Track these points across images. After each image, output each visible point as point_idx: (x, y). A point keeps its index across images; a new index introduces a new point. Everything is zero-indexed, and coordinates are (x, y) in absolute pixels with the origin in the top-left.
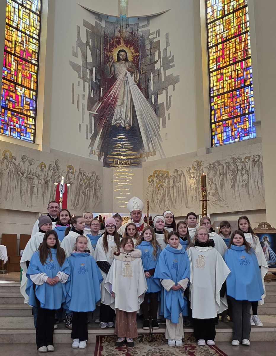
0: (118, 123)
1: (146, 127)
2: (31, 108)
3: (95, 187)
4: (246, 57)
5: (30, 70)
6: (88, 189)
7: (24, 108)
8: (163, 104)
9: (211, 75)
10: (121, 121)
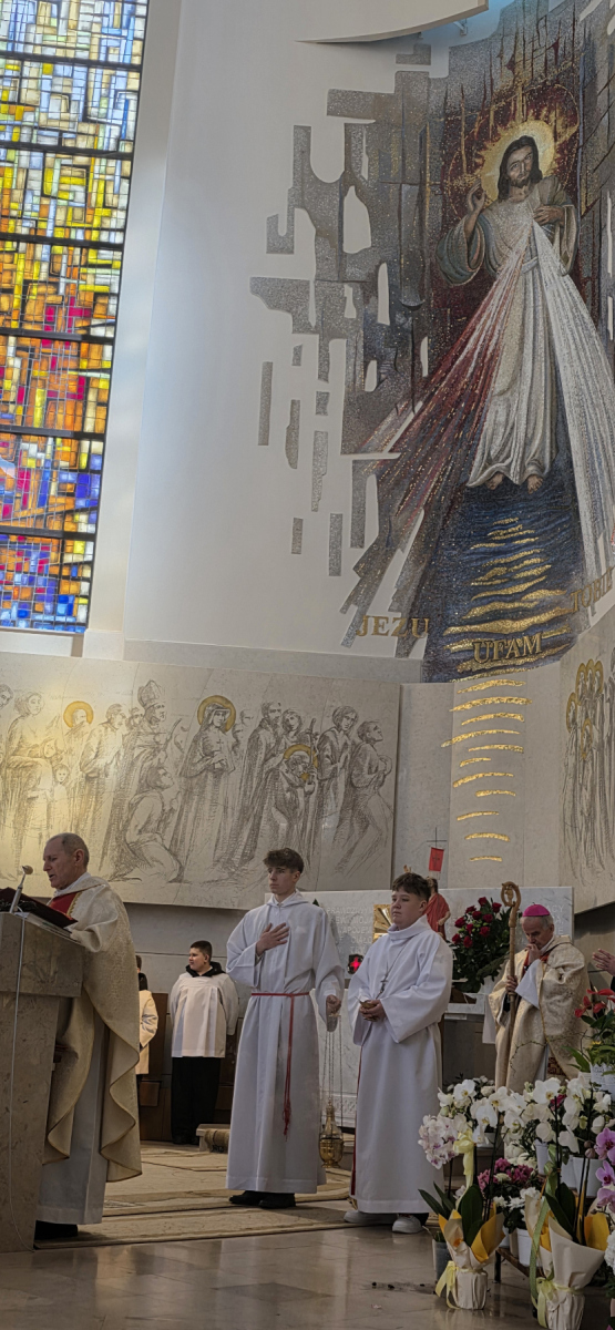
0: (498, 473)
3: (350, 775)
10: (507, 462)
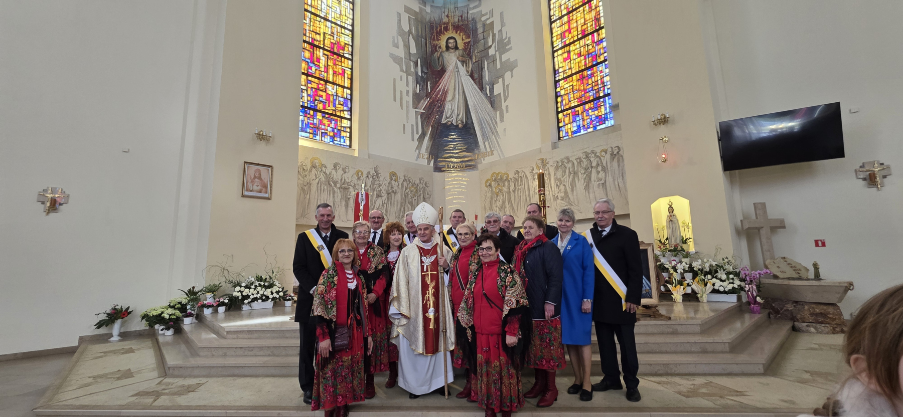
0: (450, 121)
1: (481, 122)
2: (345, 108)
3: (423, 195)
4: (598, 28)
5: (343, 65)
6: (415, 198)
7: (337, 109)
8: (500, 94)
9: (556, 54)
10: (452, 119)
